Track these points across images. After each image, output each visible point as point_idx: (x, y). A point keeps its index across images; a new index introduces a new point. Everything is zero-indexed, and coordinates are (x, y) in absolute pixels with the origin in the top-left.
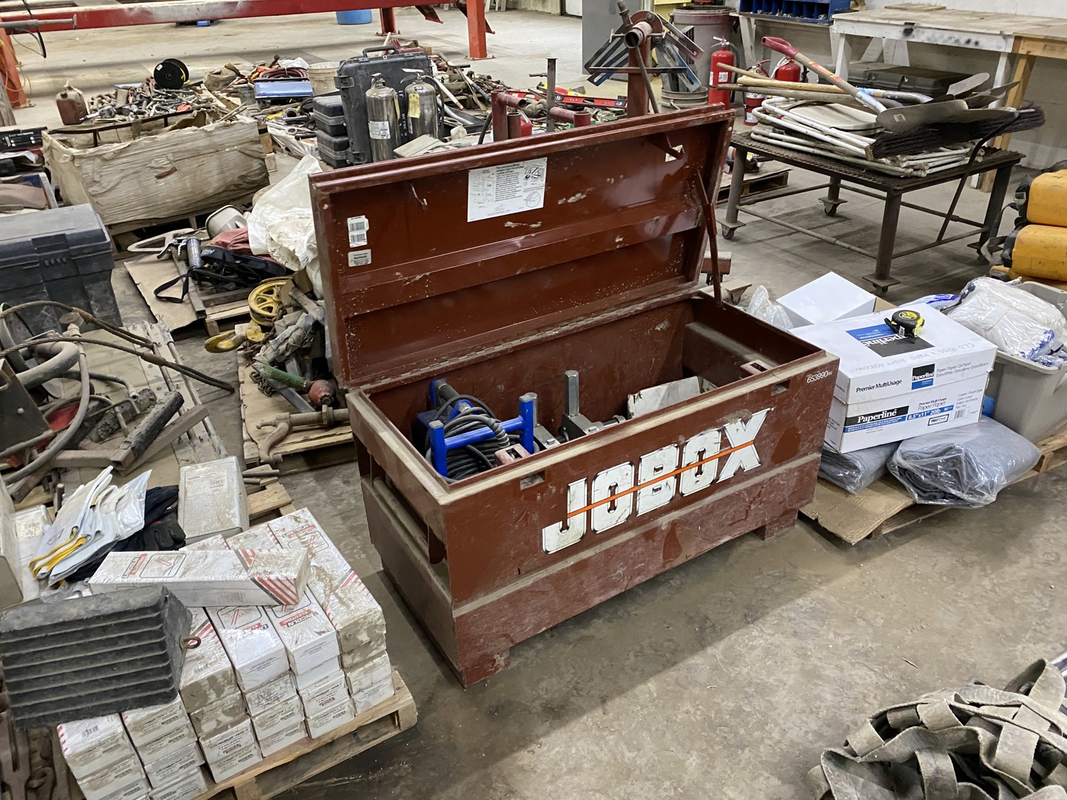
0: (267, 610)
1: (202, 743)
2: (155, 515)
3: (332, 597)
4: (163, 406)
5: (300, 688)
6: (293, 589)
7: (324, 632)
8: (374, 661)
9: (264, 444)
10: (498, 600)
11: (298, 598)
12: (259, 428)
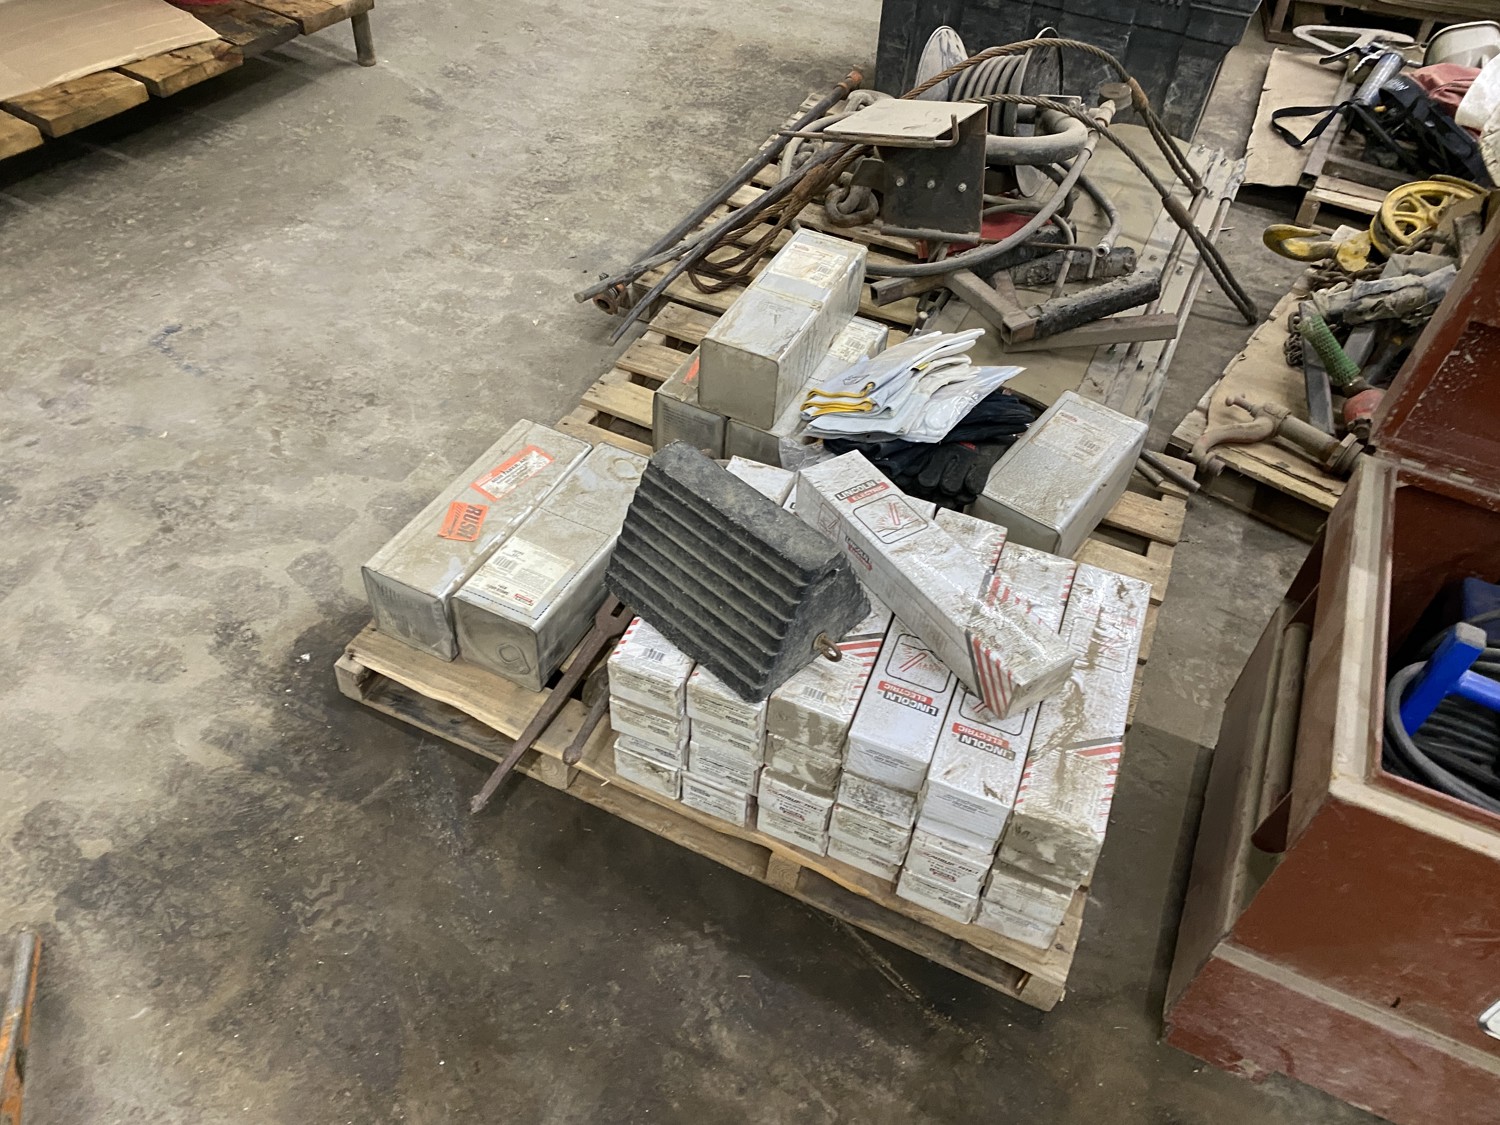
0: (959, 688)
1: (763, 776)
2: (973, 434)
3: (1055, 754)
4: (1124, 286)
5: (918, 825)
6: (1008, 696)
7: (994, 795)
8: (1046, 891)
9: (1216, 429)
10: (1315, 1004)
11: (1007, 712)
12: (1228, 404)
